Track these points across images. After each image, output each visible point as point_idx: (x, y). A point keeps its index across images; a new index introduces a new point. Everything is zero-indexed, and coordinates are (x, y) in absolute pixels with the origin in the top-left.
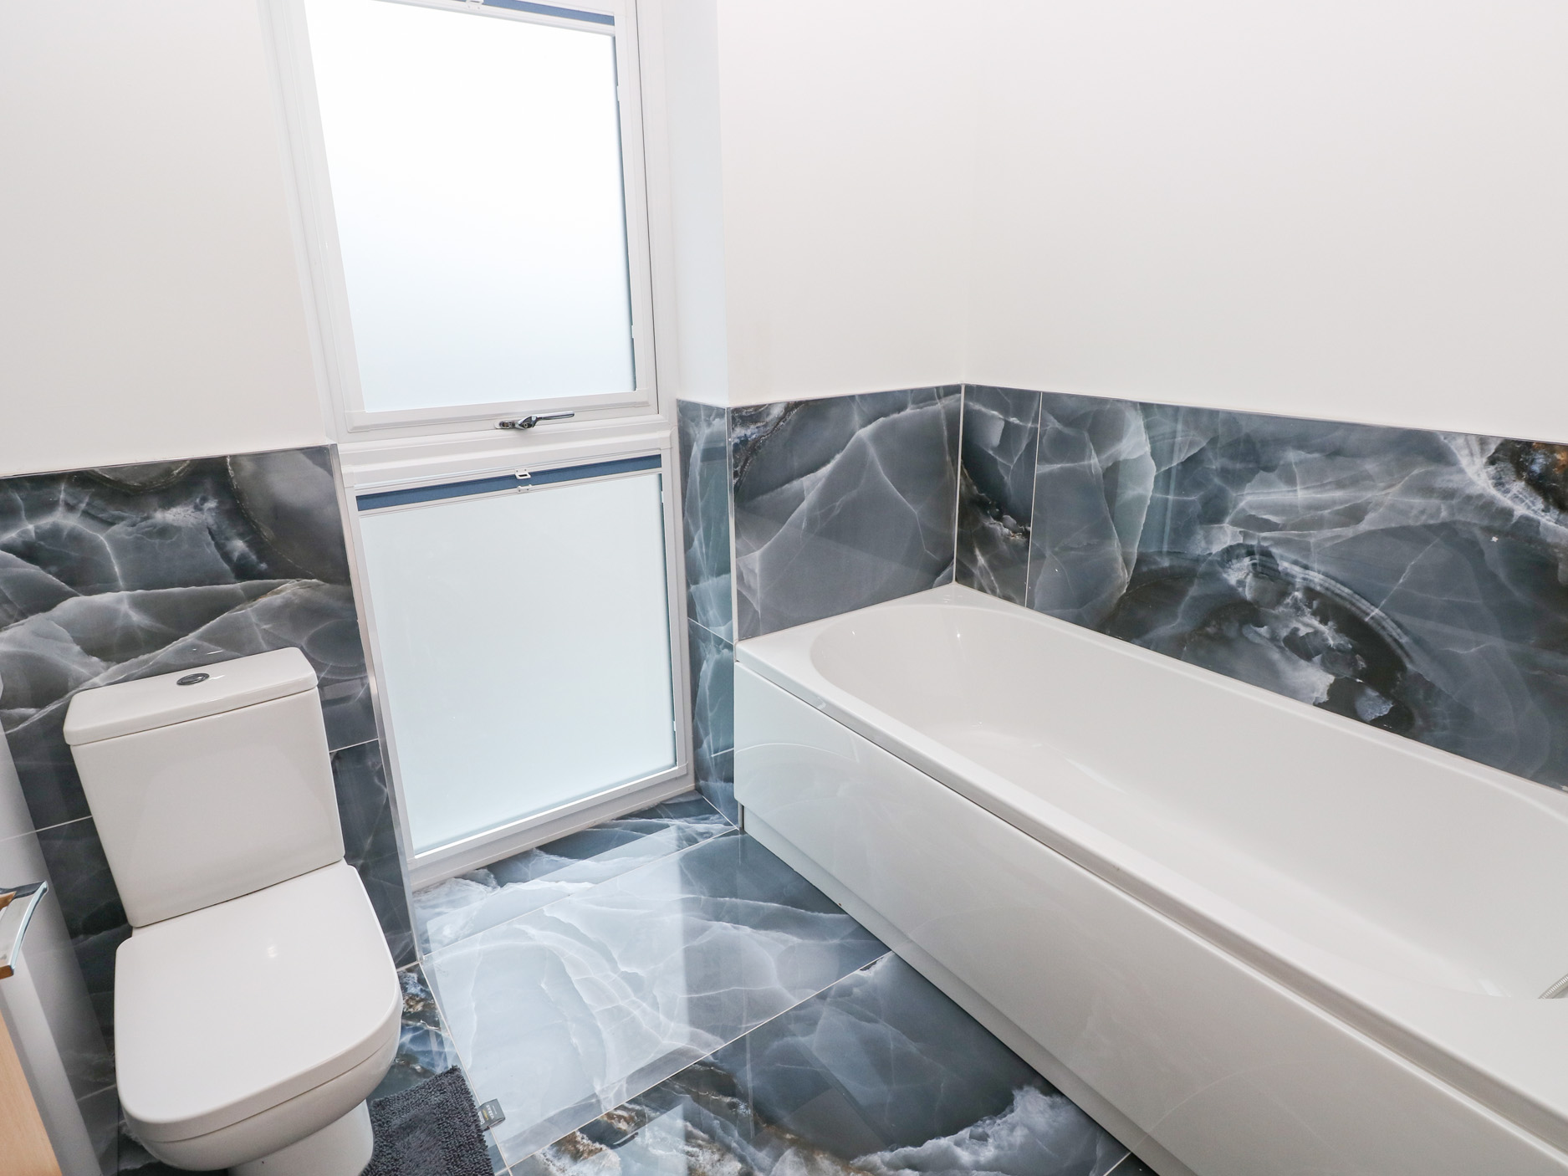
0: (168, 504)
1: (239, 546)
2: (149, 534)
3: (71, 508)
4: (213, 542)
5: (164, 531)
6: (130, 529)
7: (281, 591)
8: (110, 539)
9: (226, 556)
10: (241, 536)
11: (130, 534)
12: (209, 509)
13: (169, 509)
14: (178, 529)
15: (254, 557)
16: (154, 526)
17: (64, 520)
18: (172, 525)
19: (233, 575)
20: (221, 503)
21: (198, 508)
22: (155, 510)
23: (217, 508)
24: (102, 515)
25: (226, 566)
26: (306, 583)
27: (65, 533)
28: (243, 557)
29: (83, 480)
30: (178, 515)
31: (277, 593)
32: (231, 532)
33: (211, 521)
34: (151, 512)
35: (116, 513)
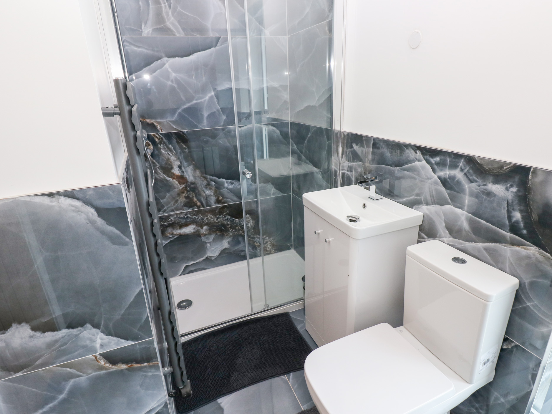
0: (496, 182)
1: (517, 216)
2: (483, 192)
3: (462, 170)
4: (507, 208)
5: (489, 194)
6: (478, 187)
7: (528, 249)
8: (469, 188)
9: (510, 218)
10: (521, 211)
11: (477, 189)
12: (512, 192)
13: (495, 184)
14: (495, 195)
15: (522, 225)
16: (486, 190)
17: (458, 174)
18: (493, 193)
19: (509, 228)
20: (518, 191)
21: (507, 189)
22: (489, 183)
23: (516, 192)
24: (471, 177)
25: (507, 223)
26: (542, 253)
27: (456, 179)
28: (517, 222)
29: (470, 160)
30: (498, 189)
31: (525, 249)
32: (517, 207)
33: (510, 198)
34: (488, 183)
35: (476, 178)
